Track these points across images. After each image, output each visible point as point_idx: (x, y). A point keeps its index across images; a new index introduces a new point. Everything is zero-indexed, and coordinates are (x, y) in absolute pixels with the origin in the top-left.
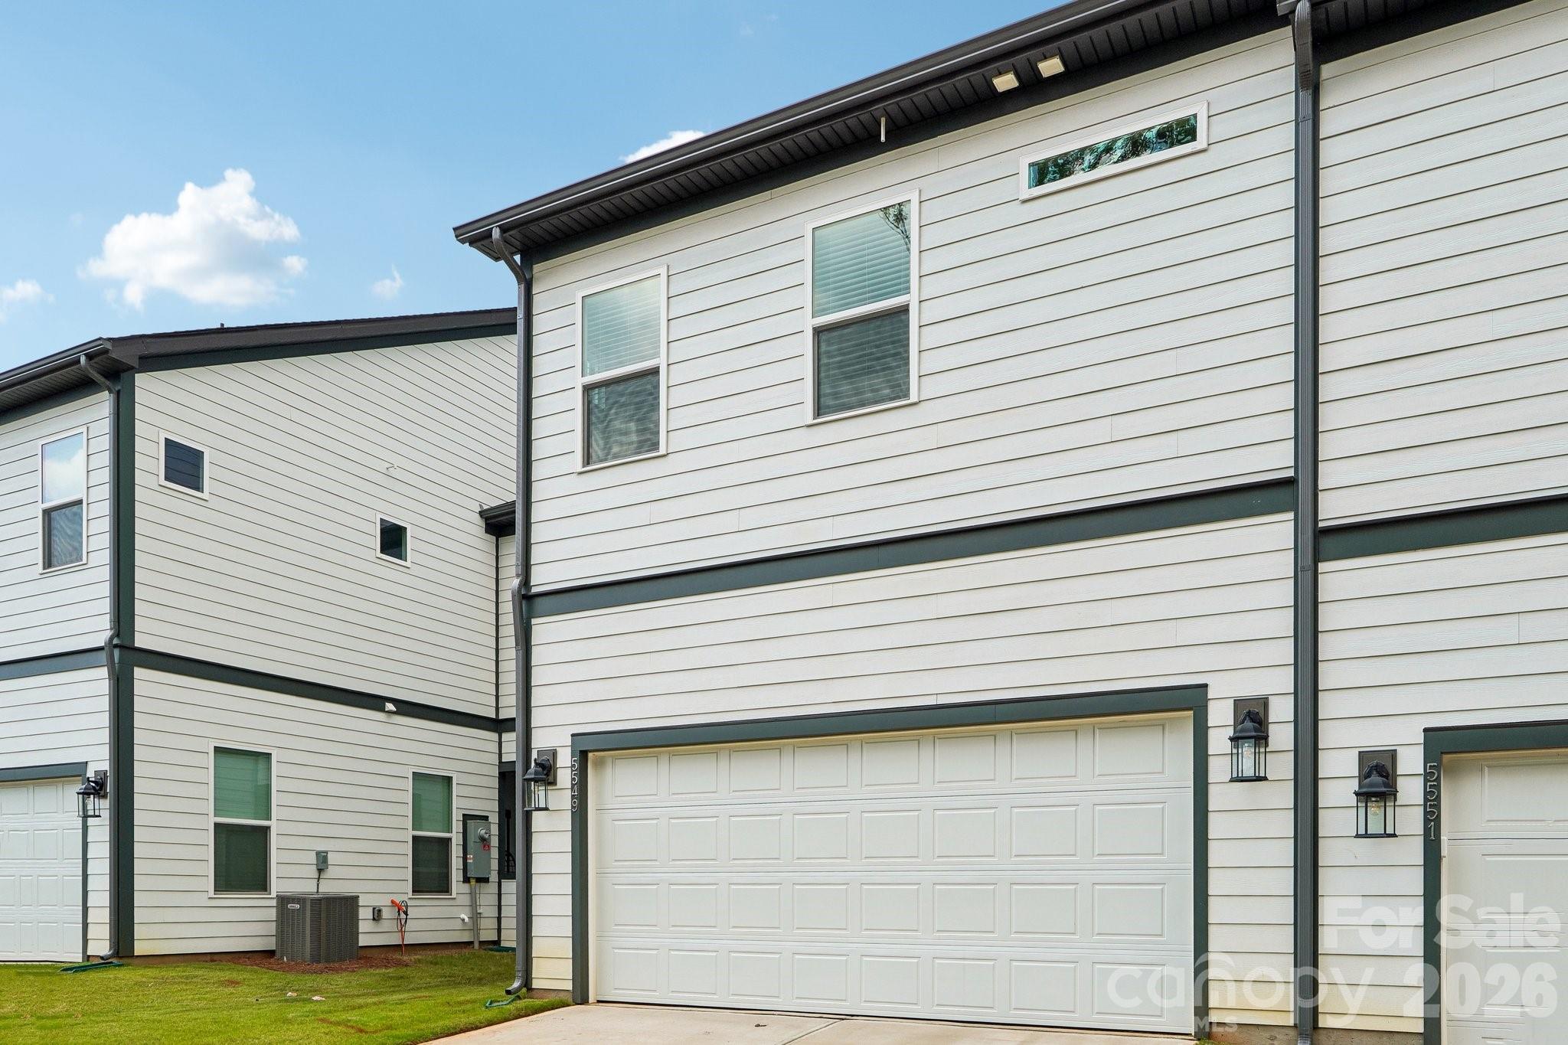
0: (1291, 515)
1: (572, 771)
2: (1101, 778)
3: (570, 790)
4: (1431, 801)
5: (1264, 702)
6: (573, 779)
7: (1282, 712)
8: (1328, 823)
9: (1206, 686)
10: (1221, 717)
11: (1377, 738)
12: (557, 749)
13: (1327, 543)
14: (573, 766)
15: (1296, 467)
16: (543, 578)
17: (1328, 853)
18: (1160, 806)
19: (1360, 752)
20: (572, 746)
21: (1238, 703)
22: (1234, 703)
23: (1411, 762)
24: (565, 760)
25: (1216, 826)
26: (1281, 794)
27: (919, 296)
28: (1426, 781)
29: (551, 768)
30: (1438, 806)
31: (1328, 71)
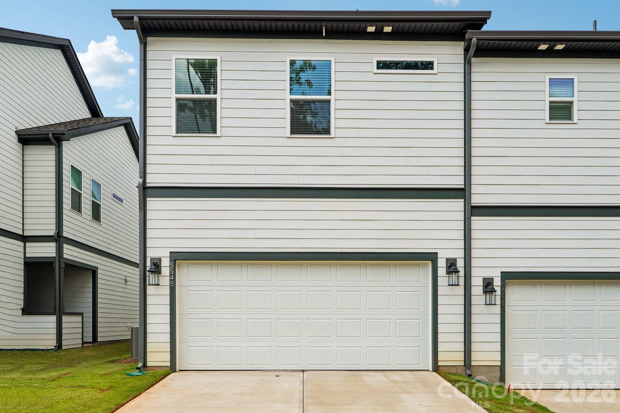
0: (463, 200)
1: (170, 268)
2: (399, 282)
3: (169, 277)
4: (503, 294)
5: (455, 260)
6: (170, 272)
7: (460, 264)
8: (474, 300)
9: (437, 253)
10: (442, 264)
11: (488, 274)
12: (162, 258)
13: (475, 211)
14: (170, 266)
15: (465, 185)
16: (152, 180)
17: (474, 310)
18: (419, 293)
19: (483, 278)
20: (170, 257)
21: (448, 260)
22: (446, 260)
23: (497, 282)
24: (166, 263)
25: (440, 300)
26: (460, 290)
27: (335, 98)
28: (501, 288)
29: (159, 266)
30: (504, 296)
31: (473, 60)
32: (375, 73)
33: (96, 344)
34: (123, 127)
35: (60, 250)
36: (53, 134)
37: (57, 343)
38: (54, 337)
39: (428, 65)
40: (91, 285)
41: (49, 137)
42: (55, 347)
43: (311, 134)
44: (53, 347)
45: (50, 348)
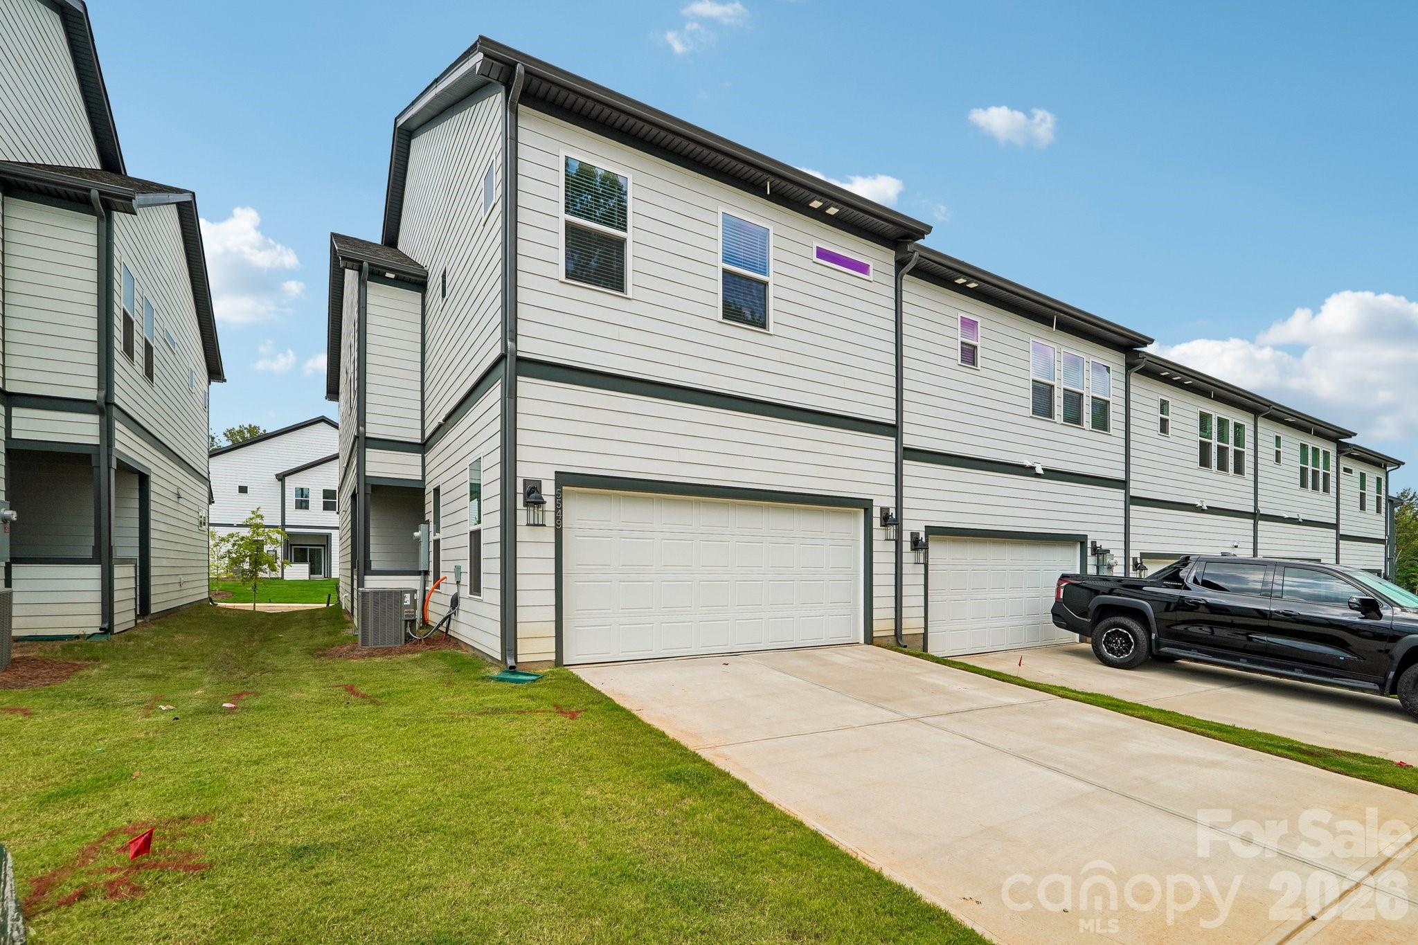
0: (895, 439)
1: (555, 498)
3: (554, 513)
4: (926, 553)
5: (888, 509)
6: (555, 505)
7: (893, 515)
8: (904, 558)
9: (872, 500)
10: (876, 513)
12: (543, 480)
13: (906, 453)
14: (555, 494)
15: (897, 421)
16: (528, 348)
17: (904, 569)
19: (911, 532)
20: (555, 480)
22: (880, 509)
24: (548, 489)
26: (892, 546)
28: (925, 544)
29: (537, 494)
31: (906, 277)
32: (814, 262)
33: (148, 618)
34: (175, 205)
35: (107, 433)
36: (101, 193)
37: (103, 622)
38: (97, 609)
39: (863, 268)
40: (136, 504)
41: (90, 196)
42: (101, 629)
43: (743, 323)
44: (97, 631)
45: (90, 632)
